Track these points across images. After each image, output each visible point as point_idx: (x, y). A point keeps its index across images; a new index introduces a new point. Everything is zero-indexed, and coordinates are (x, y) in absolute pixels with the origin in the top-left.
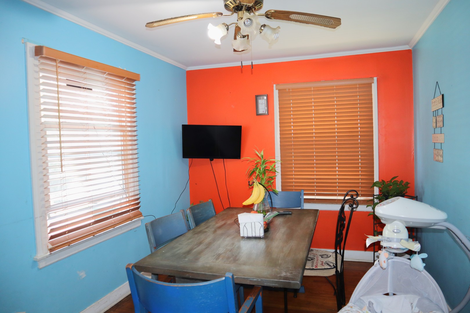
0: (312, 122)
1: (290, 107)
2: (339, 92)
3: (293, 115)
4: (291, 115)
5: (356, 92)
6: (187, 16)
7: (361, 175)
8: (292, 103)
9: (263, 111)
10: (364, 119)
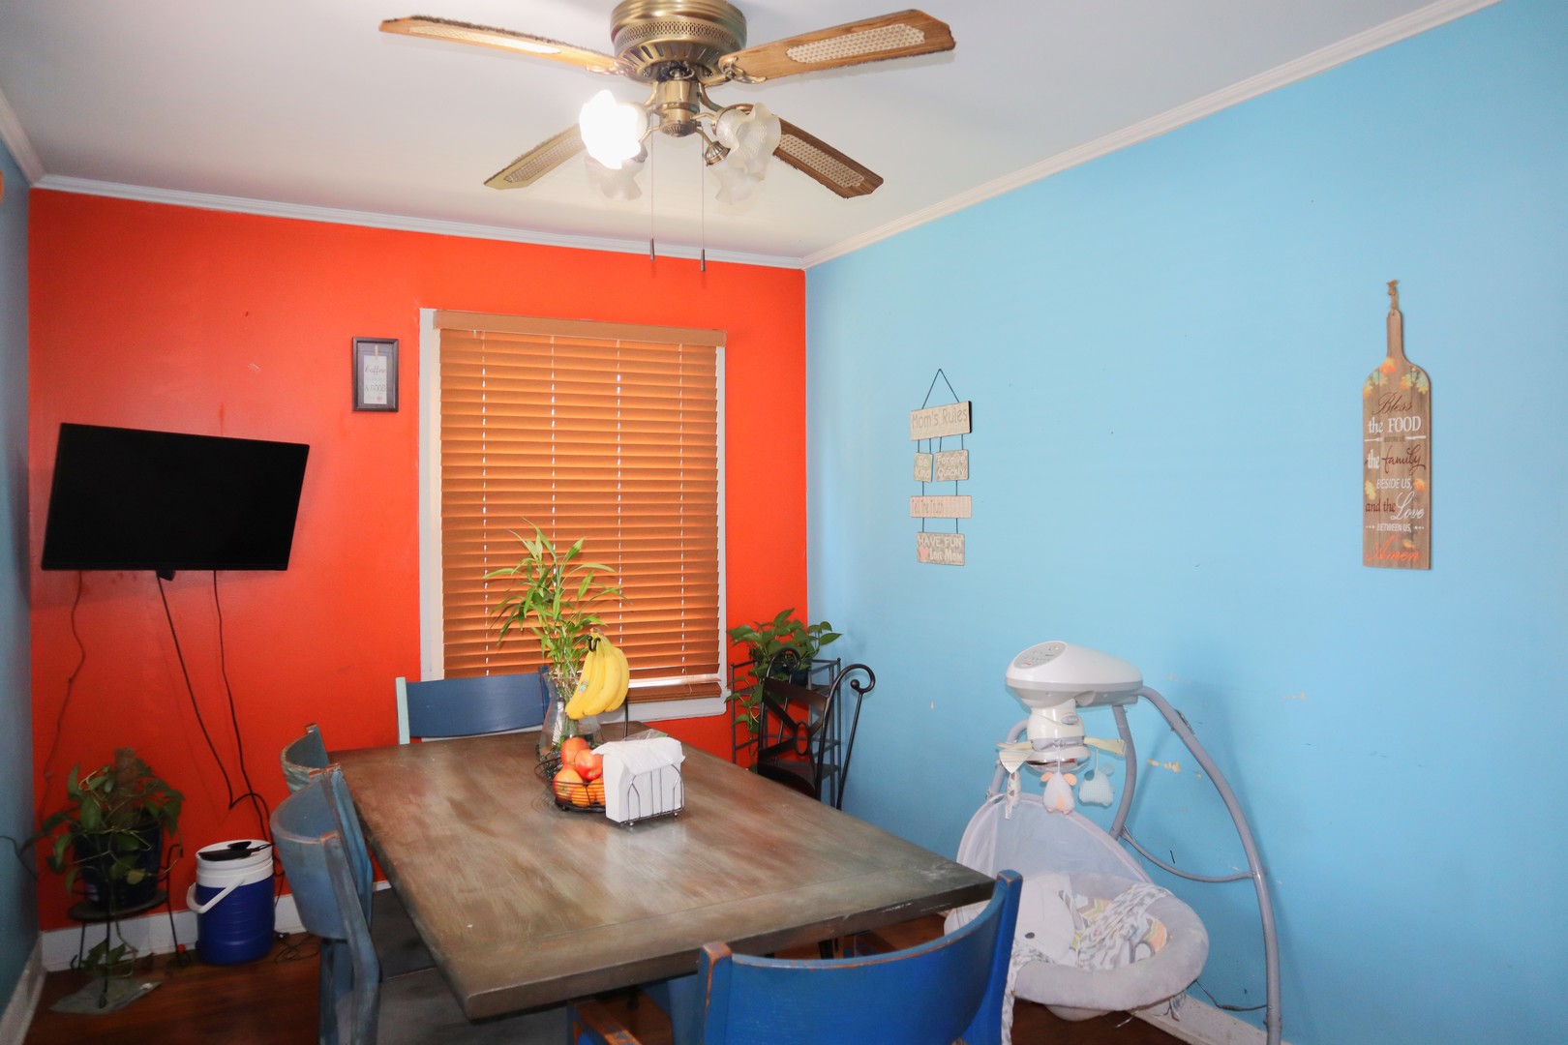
0: (549, 445)
1: (479, 393)
2: (630, 361)
3: (488, 418)
4: (481, 418)
5: (676, 366)
6: (549, 41)
7: (687, 611)
8: (488, 380)
9: (379, 398)
10: (695, 448)
